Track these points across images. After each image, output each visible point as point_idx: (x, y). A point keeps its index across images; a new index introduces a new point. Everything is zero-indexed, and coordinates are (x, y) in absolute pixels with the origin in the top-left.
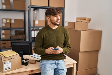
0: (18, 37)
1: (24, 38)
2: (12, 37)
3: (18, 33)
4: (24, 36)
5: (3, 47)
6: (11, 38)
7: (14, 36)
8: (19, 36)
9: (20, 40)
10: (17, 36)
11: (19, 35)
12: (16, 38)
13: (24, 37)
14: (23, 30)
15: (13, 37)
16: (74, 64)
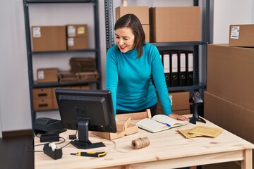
0: (80, 76)
1: (96, 80)
2: (63, 76)
3: (79, 64)
4: (96, 73)
5: (40, 106)
6: (61, 79)
7: (68, 73)
8: (82, 74)
9: (85, 84)
10: (77, 74)
11: (82, 71)
12: (72, 80)
13: (96, 76)
14: (93, 55)
15: (67, 76)
16: (244, 151)
